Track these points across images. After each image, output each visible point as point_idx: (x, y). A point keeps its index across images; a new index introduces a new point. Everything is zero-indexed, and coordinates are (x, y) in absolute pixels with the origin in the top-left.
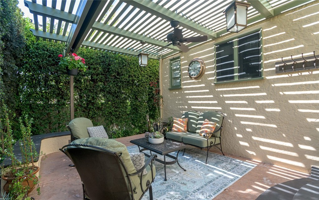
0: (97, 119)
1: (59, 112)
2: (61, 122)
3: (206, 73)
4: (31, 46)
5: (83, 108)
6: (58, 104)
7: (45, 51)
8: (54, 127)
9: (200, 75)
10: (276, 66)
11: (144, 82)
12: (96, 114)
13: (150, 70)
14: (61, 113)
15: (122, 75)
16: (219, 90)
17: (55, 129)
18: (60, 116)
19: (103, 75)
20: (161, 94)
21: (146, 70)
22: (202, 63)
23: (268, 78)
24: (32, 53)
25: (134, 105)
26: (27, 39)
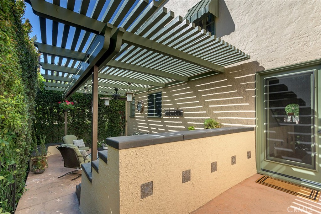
0: (84, 135)
1: (59, 130)
2: (60, 136)
3: (145, 110)
4: (43, 92)
5: (74, 128)
6: (58, 125)
7: (51, 94)
8: (56, 139)
9: (142, 111)
10: (165, 112)
11: (117, 110)
12: (83, 131)
13: (122, 102)
14: (60, 131)
15: (101, 106)
16: (149, 121)
17: (56, 141)
18: (59, 133)
19: (88, 106)
20: (126, 120)
21: (119, 102)
22: (143, 104)
23: (163, 117)
24: (44, 96)
25: (110, 125)
26: (41, 88)
